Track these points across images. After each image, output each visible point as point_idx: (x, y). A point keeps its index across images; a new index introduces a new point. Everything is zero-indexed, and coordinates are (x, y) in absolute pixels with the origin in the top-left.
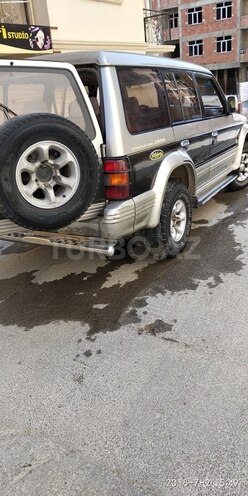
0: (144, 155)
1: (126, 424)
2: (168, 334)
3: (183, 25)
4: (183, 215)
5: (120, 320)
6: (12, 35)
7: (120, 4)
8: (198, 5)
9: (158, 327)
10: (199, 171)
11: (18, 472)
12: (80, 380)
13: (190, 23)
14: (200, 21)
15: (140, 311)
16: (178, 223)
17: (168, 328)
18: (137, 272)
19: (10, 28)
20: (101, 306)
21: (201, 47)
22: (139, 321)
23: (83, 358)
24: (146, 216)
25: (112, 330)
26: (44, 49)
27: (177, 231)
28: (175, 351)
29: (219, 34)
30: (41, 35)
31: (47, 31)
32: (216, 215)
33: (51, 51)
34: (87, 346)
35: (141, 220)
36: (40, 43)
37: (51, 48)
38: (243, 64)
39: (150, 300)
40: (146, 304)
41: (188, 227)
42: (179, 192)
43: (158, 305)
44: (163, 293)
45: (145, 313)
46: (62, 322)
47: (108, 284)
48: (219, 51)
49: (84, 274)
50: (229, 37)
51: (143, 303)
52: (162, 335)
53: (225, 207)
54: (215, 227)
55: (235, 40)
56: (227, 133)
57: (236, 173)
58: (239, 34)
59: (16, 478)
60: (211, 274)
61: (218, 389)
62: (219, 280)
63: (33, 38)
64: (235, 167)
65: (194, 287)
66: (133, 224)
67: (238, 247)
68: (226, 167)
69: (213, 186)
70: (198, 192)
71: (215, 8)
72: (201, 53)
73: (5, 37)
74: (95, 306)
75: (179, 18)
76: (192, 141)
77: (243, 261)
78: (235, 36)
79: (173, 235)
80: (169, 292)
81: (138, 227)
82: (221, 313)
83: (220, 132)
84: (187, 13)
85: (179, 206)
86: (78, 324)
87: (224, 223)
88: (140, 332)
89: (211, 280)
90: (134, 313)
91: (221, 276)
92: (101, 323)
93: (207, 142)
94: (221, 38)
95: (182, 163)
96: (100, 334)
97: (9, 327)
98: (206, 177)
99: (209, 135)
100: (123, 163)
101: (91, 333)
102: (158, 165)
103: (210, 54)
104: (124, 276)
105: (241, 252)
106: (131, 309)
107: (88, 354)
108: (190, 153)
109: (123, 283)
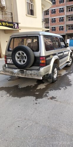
0: (49, 56)
1: (49, 118)
2: (55, 99)
3: (50, 23)
4: (56, 72)
5: (43, 96)
6: (9, 25)
7: (36, 18)
8: (55, 18)
9: (52, 98)
10: (60, 61)
11: (25, 127)
12: (36, 109)
13: (52, 22)
14: (55, 22)
15: (47, 94)
16: (55, 74)
17: (56, 98)
18: (45, 86)
19: (9, 23)
20: (38, 93)
21: (55, 29)
22: (48, 96)
23: (35, 104)
24: (49, 71)
25: (41, 98)
26: (17, 28)
27: (55, 76)
28: (58, 103)
29: (60, 26)
30: (16, 25)
31: (18, 24)
32: (64, 73)
33: (18, 29)
34: (36, 102)
35: (47, 72)
36: (16, 27)
37: (18, 28)
38: (66, 34)
39: (49, 92)
40: (49, 93)
41: (57, 75)
42: (56, 66)
43: (52, 93)
44: (53, 91)
45: (49, 95)
46: (28, 96)
47: (38, 88)
48: (60, 30)
49: (31, 86)
50: (63, 27)
51: (48, 93)
52: (54, 100)
53: (65, 71)
54: (64, 76)
55: (64, 28)
56: (66, 52)
57: (68, 62)
58: (65, 26)
59: (25, 128)
60: (64, 87)
61: (69, 111)
62: (66, 88)
63: (14, 25)
64: (68, 61)
65: (60, 89)
66: (46, 73)
67: (70, 80)
68: (65, 61)
69: (63, 65)
70: (60, 66)
71: (59, 19)
72: (55, 30)
73: (7, 25)
74: (36, 93)
75: (49, 21)
76: (59, 53)
77: (72, 84)
78: (64, 27)
79: (54, 77)
80: (54, 90)
81: (47, 73)
82: (68, 95)
83: (65, 52)
84: (51, 20)
85: (56, 69)
86: (32, 97)
87: (66, 75)
88: (48, 99)
89: (64, 88)
90: (46, 95)
91: (67, 87)
92: (38, 97)
93: (62, 54)
94: (60, 27)
95: (57, 58)
96: (38, 99)
97: (15, 98)
98: (62, 62)
99: (62, 52)
100: (44, 58)
101: (36, 99)
102: (52, 59)
103: (57, 31)
104: (42, 86)
105: (71, 82)
106: (45, 94)
107: (36, 103)
108: (58, 56)
109: (42, 88)
